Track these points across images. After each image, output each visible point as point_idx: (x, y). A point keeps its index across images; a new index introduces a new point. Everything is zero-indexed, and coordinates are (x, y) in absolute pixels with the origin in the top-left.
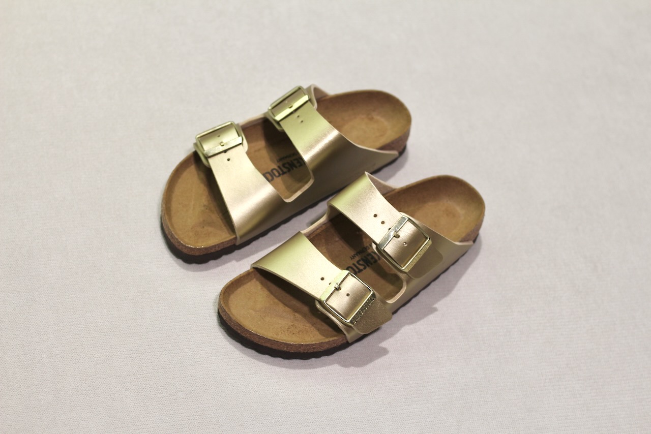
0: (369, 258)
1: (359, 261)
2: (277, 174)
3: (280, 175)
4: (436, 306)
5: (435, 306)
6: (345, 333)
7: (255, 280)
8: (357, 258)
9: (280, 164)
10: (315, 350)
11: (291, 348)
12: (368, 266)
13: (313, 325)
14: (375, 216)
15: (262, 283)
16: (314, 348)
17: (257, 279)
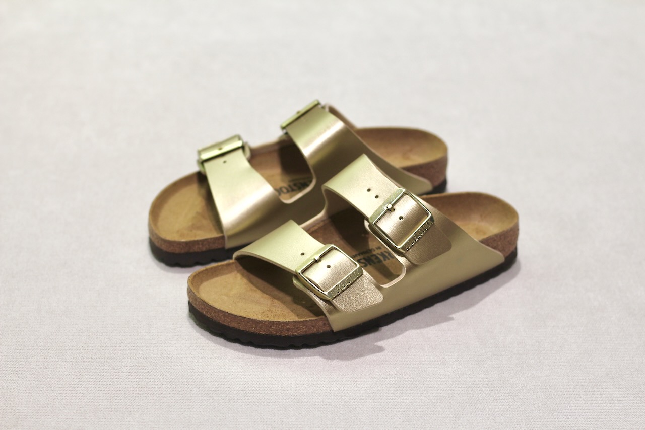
0: (373, 258)
1: (361, 259)
2: (285, 190)
3: (288, 191)
4: (453, 316)
5: (451, 316)
6: (327, 314)
7: (236, 272)
8: (359, 258)
9: (291, 184)
10: (290, 333)
11: (261, 327)
12: (370, 265)
13: (292, 311)
14: (369, 190)
15: (243, 275)
16: (288, 330)
17: (238, 272)
